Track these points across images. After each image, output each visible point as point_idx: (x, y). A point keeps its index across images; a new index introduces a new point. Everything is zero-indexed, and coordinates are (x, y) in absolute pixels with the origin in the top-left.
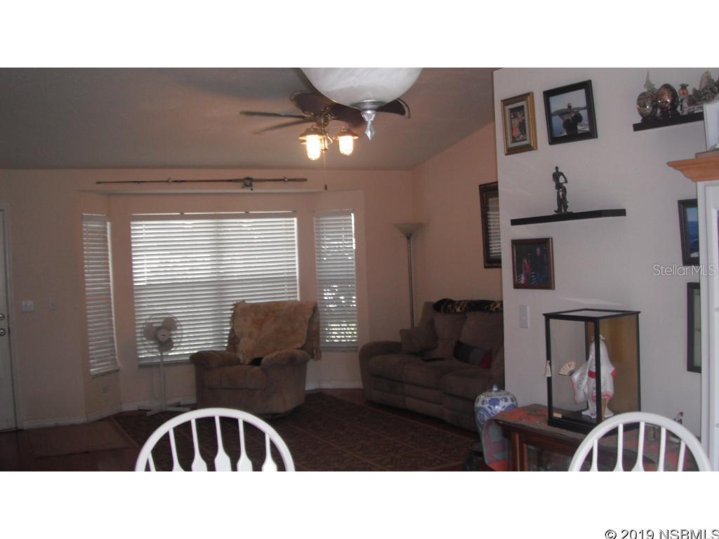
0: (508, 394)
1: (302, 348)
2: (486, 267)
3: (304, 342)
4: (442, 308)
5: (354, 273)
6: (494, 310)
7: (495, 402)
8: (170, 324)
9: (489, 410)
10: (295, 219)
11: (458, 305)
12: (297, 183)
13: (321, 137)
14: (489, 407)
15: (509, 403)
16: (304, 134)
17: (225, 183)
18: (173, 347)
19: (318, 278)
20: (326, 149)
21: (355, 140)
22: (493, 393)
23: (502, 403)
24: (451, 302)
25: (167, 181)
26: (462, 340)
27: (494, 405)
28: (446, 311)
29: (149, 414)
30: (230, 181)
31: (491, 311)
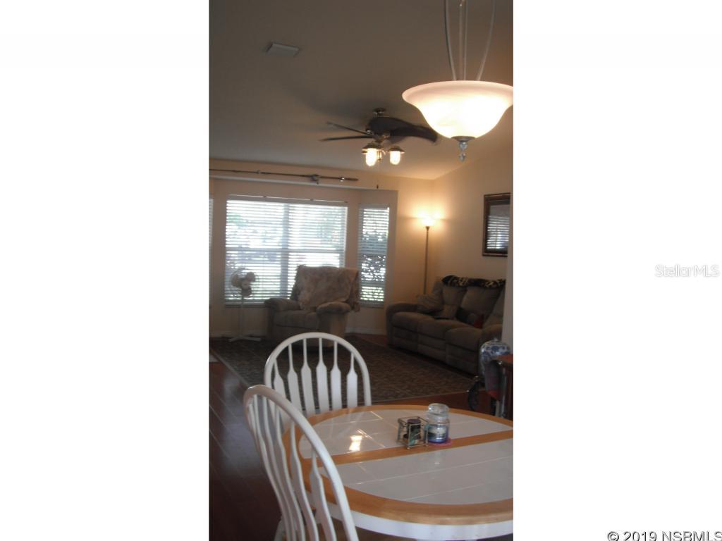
0: (505, 344)
1: (346, 302)
2: (484, 255)
3: (348, 297)
4: (449, 282)
5: (386, 250)
6: (487, 286)
7: (495, 349)
8: (251, 277)
9: (491, 354)
10: (346, 208)
11: (461, 281)
12: (351, 182)
13: (378, 150)
14: (492, 352)
15: (505, 350)
16: (366, 147)
17: (300, 177)
18: (251, 293)
19: (359, 252)
20: (380, 159)
21: (402, 155)
22: (494, 343)
23: (501, 350)
24: (456, 278)
25: (257, 173)
26: (463, 306)
27: (495, 351)
28: (452, 284)
29: (231, 340)
30: (303, 176)
31: (486, 288)
